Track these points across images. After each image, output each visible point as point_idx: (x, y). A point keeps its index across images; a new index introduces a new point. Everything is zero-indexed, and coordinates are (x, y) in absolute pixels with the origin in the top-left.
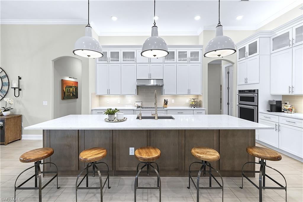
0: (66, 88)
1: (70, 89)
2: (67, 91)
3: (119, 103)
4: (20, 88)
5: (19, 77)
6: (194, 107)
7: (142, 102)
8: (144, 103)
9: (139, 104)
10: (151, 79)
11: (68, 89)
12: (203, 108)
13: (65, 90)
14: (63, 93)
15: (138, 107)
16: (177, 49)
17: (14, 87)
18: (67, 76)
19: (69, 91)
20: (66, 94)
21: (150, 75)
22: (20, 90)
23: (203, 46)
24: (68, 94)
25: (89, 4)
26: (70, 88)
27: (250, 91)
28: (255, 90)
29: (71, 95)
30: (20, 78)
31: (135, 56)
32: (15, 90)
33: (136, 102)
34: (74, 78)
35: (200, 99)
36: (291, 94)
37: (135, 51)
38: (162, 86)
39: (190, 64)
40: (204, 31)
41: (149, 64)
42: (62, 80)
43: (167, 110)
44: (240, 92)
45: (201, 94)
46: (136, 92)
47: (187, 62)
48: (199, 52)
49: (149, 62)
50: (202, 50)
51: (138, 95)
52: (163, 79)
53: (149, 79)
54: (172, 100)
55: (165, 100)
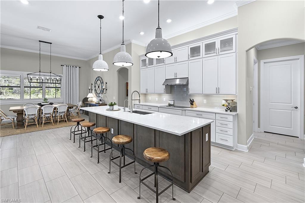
3: (157, 100)
7: (173, 100)
8: (175, 102)
9: (172, 103)
10: (177, 79)
14: (127, 92)
15: (170, 105)
16: (203, 41)
17: (104, 88)
21: (176, 74)
22: (106, 90)
23: (237, 29)
30: (106, 83)
32: (104, 90)
33: (169, 100)
38: (187, 85)
40: (239, 8)
41: (176, 64)
42: (127, 83)
43: (186, 110)
45: (237, 94)
46: (165, 91)
47: (216, 55)
48: (233, 38)
49: (176, 62)
50: (237, 34)
51: (171, 93)
52: (188, 78)
53: (176, 78)
54: (204, 100)
55: (191, 100)
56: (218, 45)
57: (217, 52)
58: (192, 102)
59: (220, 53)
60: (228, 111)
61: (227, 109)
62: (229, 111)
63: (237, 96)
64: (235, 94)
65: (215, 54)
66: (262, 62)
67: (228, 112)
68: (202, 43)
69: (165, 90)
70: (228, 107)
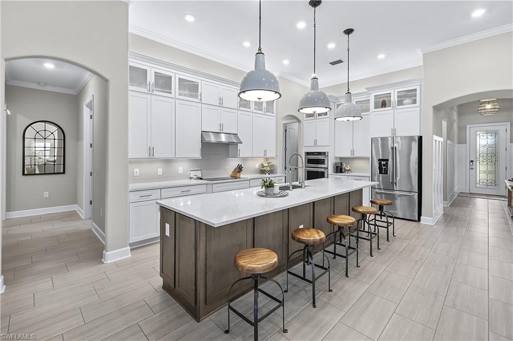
6: (269, 174)
12: (278, 175)
25: (260, 18)
27: (319, 153)
28: (325, 153)
31: (200, 91)
35: (273, 162)
36: (352, 156)
37: (199, 81)
39: (266, 116)
41: (220, 108)
44: (308, 153)
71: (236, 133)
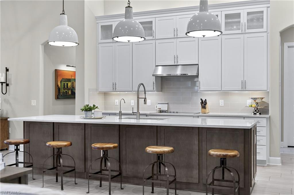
0: (61, 82)
1: (67, 84)
2: (63, 86)
4: (7, 83)
5: (6, 68)
7: (168, 104)
8: (171, 106)
9: (165, 107)
10: (179, 65)
11: (64, 84)
13: (60, 86)
14: (58, 90)
18: (63, 63)
19: (66, 87)
20: (62, 90)
21: (176, 58)
22: (7, 85)
24: (65, 91)
26: (67, 82)
29: (70, 93)
30: (7, 70)
31: (154, 28)
32: (2, 85)
33: (159, 103)
34: (73, 66)
37: (153, 20)
38: (196, 76)
39: (246, 35)
41: (175, 39)
42: (56, 70)
43: (199, 116)
45: (268, 89)
46: (155, 87)
47: (241, 33)
48: (263, 11)
49: (175, 37)
50: (269, 7)
51: (161, 91)
52: (198, 65)
53: (176, 64)
54: (220, 101)
55: (202, 101)
56: (244, 19)
57: (243, 29)
58: (204, 104)
59: (247, 31)
60: (257, 113)
61: (256, 111)
62: (259, 113)
63: (269, 92)
64: (266, 90)
65: (240, 31)
66: (286, 45)
67: (257, 115)
68: (221, 11)
69: (155, 84)
70: (257, 108)
71: (197, 63)
